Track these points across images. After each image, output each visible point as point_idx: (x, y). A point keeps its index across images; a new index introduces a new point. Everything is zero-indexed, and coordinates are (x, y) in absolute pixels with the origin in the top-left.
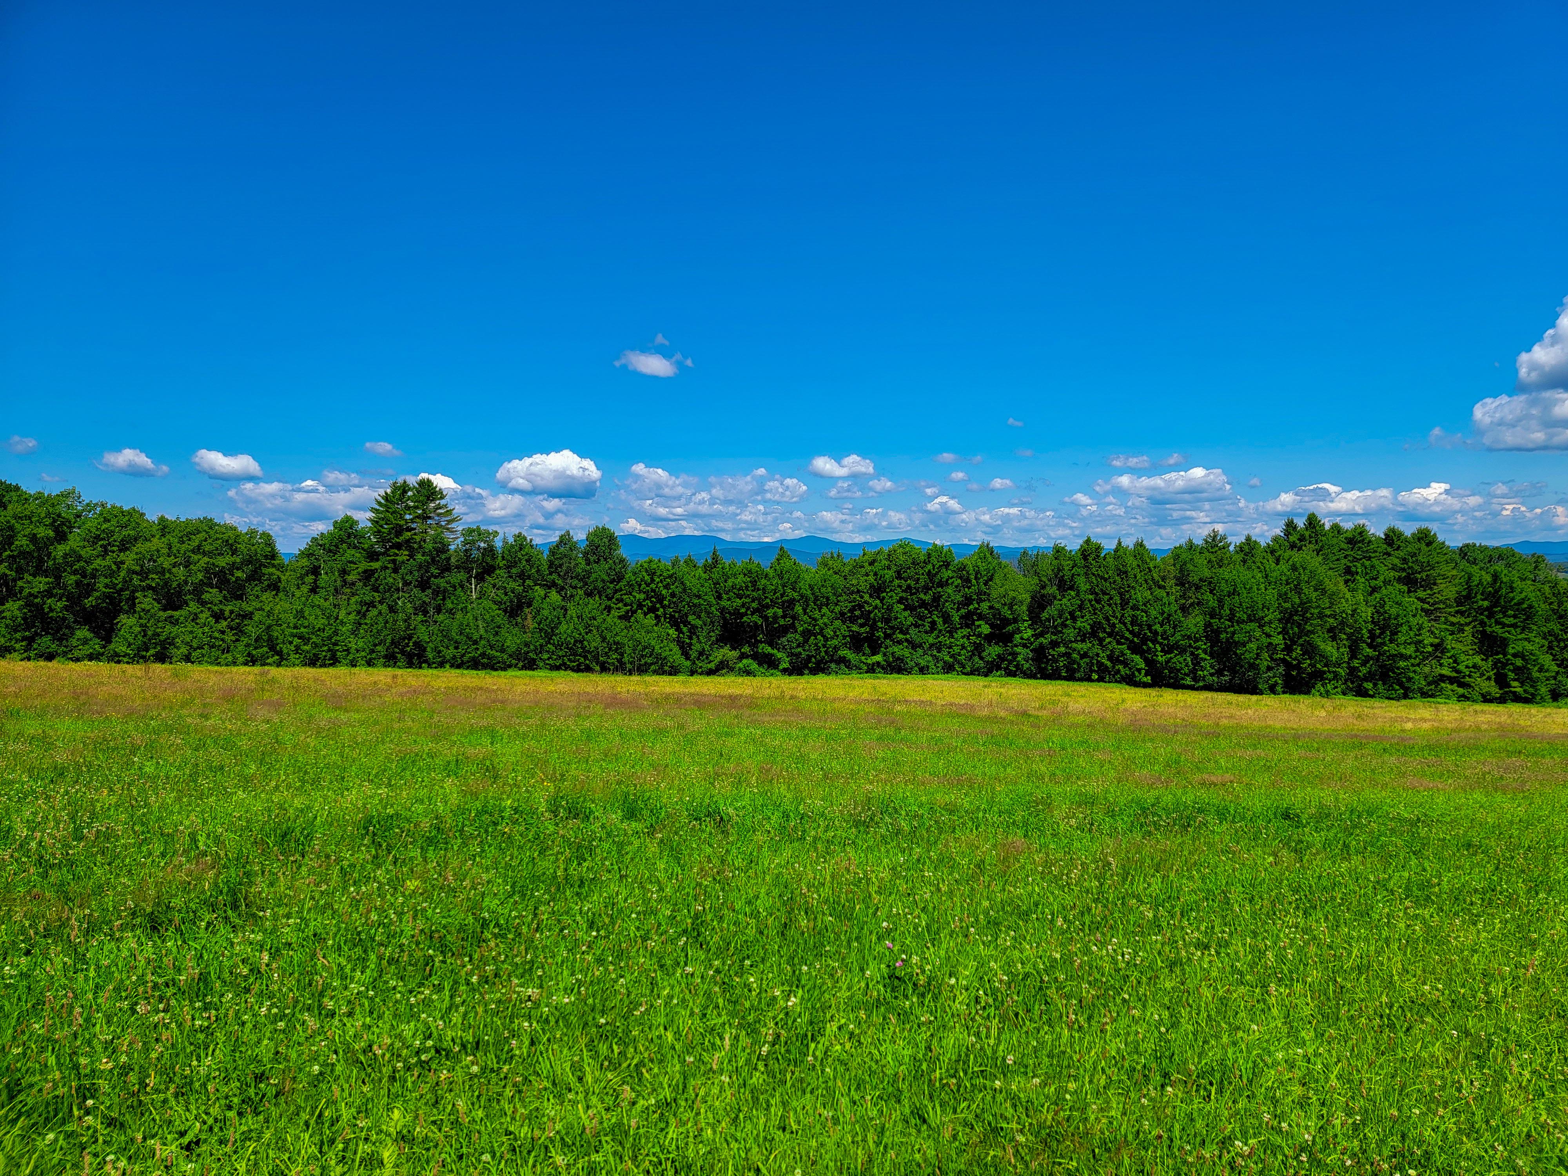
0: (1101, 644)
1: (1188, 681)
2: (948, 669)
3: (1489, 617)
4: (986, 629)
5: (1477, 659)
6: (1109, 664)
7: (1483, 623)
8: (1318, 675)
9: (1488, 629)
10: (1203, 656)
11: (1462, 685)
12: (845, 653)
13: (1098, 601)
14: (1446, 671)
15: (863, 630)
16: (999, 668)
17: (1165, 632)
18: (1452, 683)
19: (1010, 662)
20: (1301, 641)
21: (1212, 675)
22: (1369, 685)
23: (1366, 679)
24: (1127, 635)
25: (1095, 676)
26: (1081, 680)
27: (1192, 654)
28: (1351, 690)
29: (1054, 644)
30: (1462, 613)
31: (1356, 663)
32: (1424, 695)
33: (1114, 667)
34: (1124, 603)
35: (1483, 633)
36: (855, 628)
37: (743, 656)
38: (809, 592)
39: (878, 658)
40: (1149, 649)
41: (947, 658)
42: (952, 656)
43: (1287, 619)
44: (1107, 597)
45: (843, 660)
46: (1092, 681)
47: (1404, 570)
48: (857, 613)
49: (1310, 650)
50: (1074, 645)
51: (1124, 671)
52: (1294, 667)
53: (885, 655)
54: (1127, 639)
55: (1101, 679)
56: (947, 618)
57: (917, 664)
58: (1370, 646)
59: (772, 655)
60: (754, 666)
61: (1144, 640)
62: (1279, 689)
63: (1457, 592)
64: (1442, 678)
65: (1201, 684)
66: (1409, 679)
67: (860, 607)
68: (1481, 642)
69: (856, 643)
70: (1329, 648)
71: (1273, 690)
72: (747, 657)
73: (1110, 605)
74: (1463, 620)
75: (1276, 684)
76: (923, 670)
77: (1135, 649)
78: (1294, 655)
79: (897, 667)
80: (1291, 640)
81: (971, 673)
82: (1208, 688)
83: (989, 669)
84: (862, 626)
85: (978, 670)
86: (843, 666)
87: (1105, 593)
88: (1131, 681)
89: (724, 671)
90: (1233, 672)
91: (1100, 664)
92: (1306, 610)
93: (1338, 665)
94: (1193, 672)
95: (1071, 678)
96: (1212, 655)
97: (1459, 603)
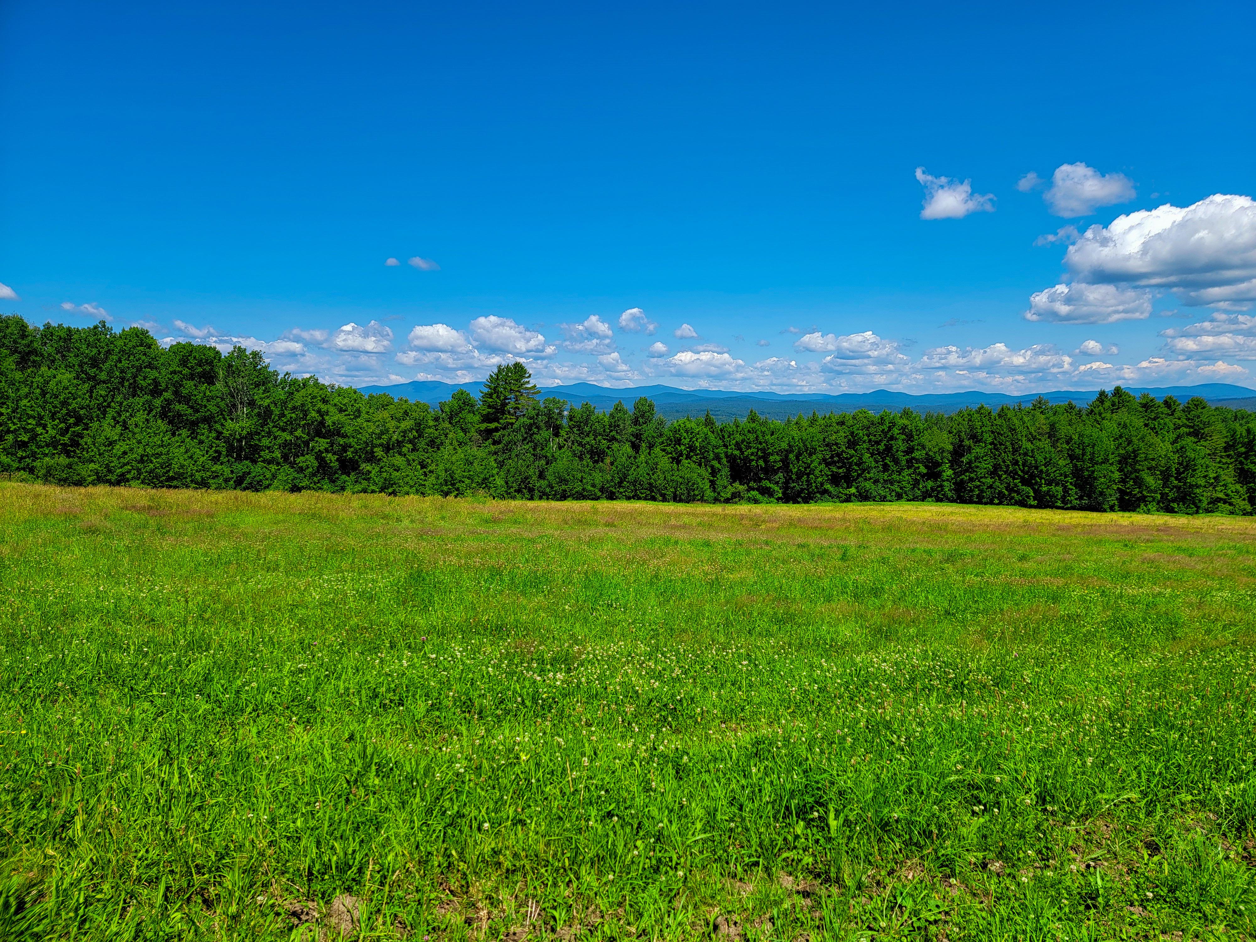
0: (1000, 479)
1: (1059, 504)
2: (899, 497)
3: (1246, 458)
4: (923, 470)
5: (1238, 486)
6: (1006, 493)
7: (1241, 463)
8: (1143, 499)
9: (1246, 467)
10: (1070, 487)
11: (1231, 504)
12: (828, 486)
13: (997, 450)
14: (1221, 495)
15: (841, 470)
16: (930, 496)
17: (1048, 470)
18: (1224, 503)
19: (939, 492)
20: (1133, 476)
21: (1076, 499)
22: (1175, 505)
23: (1173, 501)
24: (1020, 473)
25: (996, 501)
26: (986, 504)
27: (1063, 485)
28: (1162, 508)
29: (971, 480)
30: (1228, 456)
31: (1167, 490)
32: (1207, 511)
33: (1010, 494)
34: (1015, 451)
35: (1242, 469)
36: (835, 469)
37: (751, 489)
38: (801, 445)
39: (853, 490)
40: (1036, 483)
41: (898, 490)
42: (901, 488)
43: (1123, 461)
44: (1003, 447)
45: (826, 491)
46: (995, 504)
47: (1192, 427)
48: (836, 459)
49: (1139, 482)
50: (983, 480)
51: (1017, 497)
52: (1127, 494)
53: (857, 488)
54: (1019, 475)
55: (1000, 503)
56: (896, 461)
57: (879, 495)
58: (1176, 479)
59: (770, 488)
60: (759, 497)
61: (1032, 476)
62: (1116, 508)
63: (1225, 443)
64: (1219, 500)
65: (1069, 505)
66: (1200, 501)
67: (838, 455)
68: (1240, 476)
69: (835, 480)
70: (1150, 480)
71: (1112, 509)
72: (753, 489)
73: (1005, 452)
74: (1229, 461)
75: (1114, 504)
76: (883, 499)
77: (1024, 482)
78: (1128, 486)
79: (864, 497)
80: (1125, 475)
81: (913, 500)
82: (1073, 508)
83: (925, 497)
84: (839, 468)
85: (917, 497)
86: (826, 495)
87: (1001, 444)
88: (1023, 504)
89: (737, 499)
90: (1089, 497)
91: (1000, 492)
92: (1136, 456)
93: (1156, 492)
94: (1063, 497)
95: (980, 502)
96: (1075, 486)
97: (1226, 449)
